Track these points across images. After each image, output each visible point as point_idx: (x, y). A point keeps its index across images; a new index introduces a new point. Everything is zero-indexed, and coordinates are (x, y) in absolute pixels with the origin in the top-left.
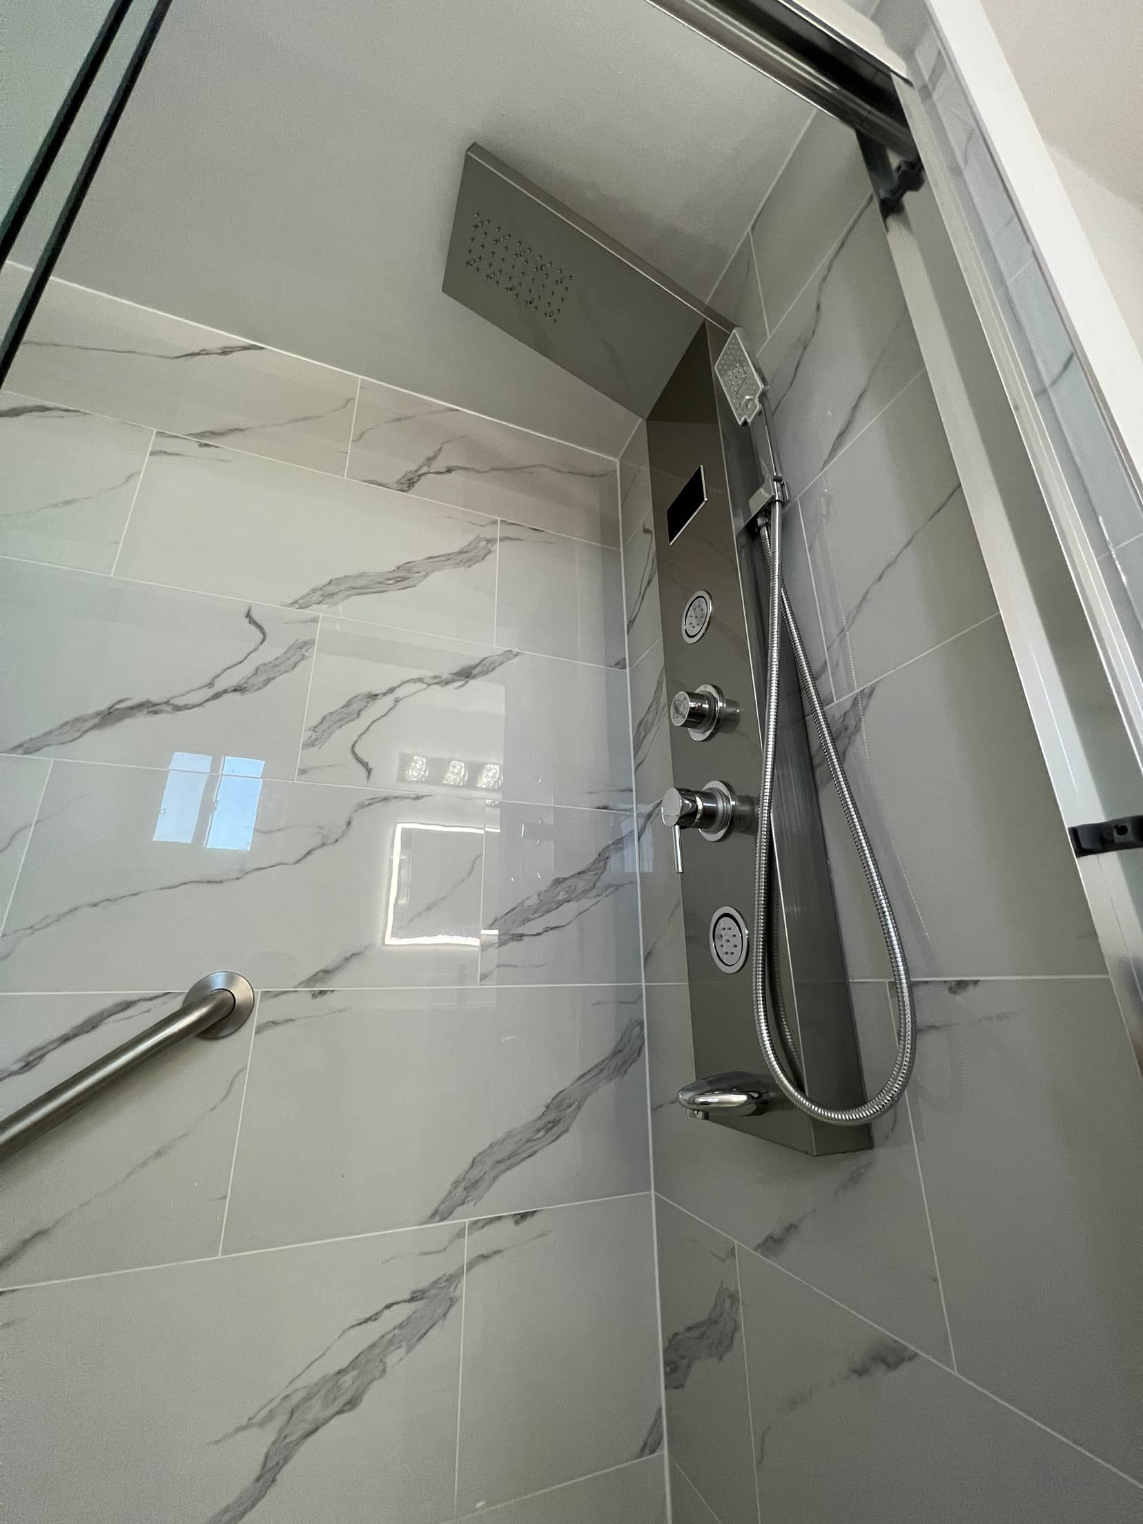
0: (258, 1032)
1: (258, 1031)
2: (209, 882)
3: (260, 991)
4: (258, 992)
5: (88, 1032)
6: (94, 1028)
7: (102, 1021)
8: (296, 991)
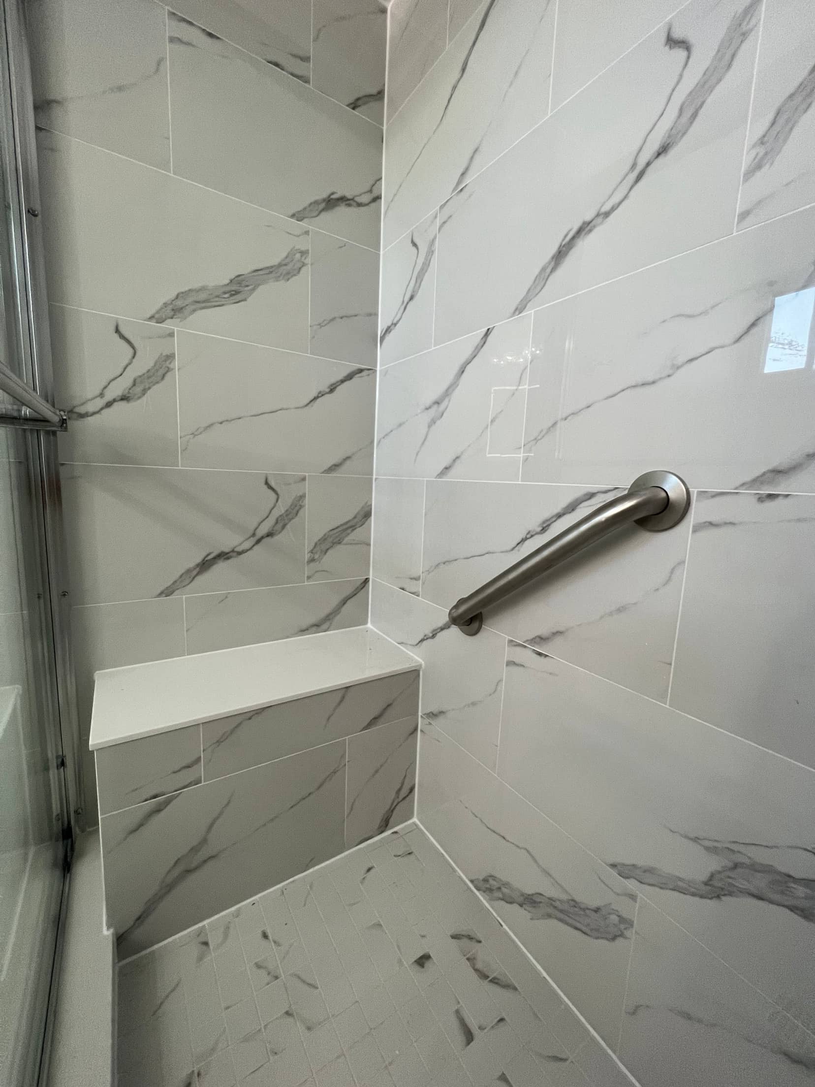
0: (694, 531)
1: (696, 530)
2: (643, 384)
3: (696, 491)
4: (694, 491)
5: (570, 513)
6: (573, 510)
7: (577, 506)
8: (737, 493)
